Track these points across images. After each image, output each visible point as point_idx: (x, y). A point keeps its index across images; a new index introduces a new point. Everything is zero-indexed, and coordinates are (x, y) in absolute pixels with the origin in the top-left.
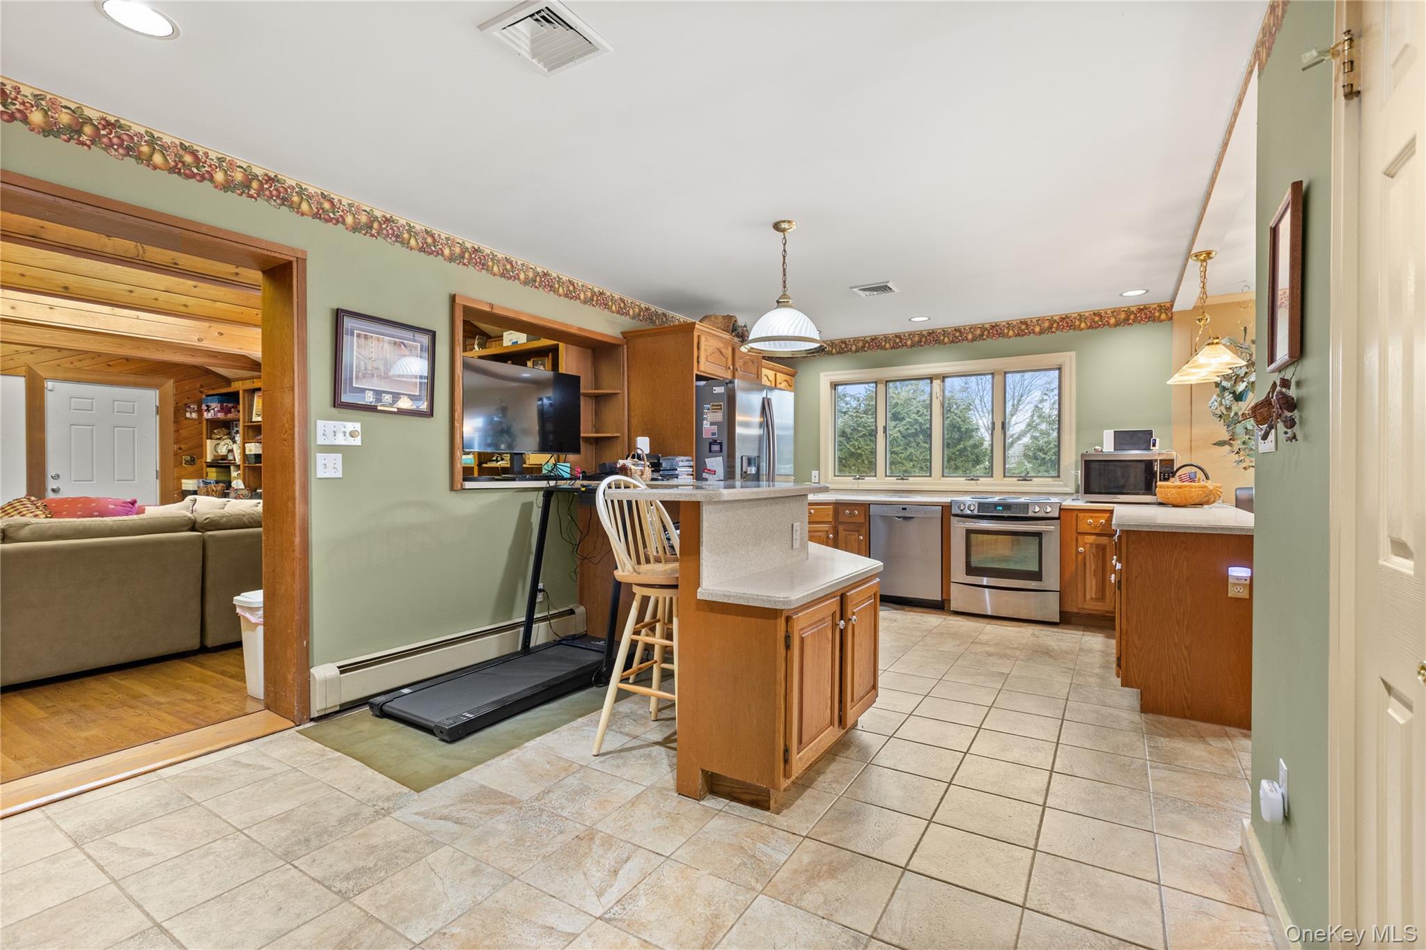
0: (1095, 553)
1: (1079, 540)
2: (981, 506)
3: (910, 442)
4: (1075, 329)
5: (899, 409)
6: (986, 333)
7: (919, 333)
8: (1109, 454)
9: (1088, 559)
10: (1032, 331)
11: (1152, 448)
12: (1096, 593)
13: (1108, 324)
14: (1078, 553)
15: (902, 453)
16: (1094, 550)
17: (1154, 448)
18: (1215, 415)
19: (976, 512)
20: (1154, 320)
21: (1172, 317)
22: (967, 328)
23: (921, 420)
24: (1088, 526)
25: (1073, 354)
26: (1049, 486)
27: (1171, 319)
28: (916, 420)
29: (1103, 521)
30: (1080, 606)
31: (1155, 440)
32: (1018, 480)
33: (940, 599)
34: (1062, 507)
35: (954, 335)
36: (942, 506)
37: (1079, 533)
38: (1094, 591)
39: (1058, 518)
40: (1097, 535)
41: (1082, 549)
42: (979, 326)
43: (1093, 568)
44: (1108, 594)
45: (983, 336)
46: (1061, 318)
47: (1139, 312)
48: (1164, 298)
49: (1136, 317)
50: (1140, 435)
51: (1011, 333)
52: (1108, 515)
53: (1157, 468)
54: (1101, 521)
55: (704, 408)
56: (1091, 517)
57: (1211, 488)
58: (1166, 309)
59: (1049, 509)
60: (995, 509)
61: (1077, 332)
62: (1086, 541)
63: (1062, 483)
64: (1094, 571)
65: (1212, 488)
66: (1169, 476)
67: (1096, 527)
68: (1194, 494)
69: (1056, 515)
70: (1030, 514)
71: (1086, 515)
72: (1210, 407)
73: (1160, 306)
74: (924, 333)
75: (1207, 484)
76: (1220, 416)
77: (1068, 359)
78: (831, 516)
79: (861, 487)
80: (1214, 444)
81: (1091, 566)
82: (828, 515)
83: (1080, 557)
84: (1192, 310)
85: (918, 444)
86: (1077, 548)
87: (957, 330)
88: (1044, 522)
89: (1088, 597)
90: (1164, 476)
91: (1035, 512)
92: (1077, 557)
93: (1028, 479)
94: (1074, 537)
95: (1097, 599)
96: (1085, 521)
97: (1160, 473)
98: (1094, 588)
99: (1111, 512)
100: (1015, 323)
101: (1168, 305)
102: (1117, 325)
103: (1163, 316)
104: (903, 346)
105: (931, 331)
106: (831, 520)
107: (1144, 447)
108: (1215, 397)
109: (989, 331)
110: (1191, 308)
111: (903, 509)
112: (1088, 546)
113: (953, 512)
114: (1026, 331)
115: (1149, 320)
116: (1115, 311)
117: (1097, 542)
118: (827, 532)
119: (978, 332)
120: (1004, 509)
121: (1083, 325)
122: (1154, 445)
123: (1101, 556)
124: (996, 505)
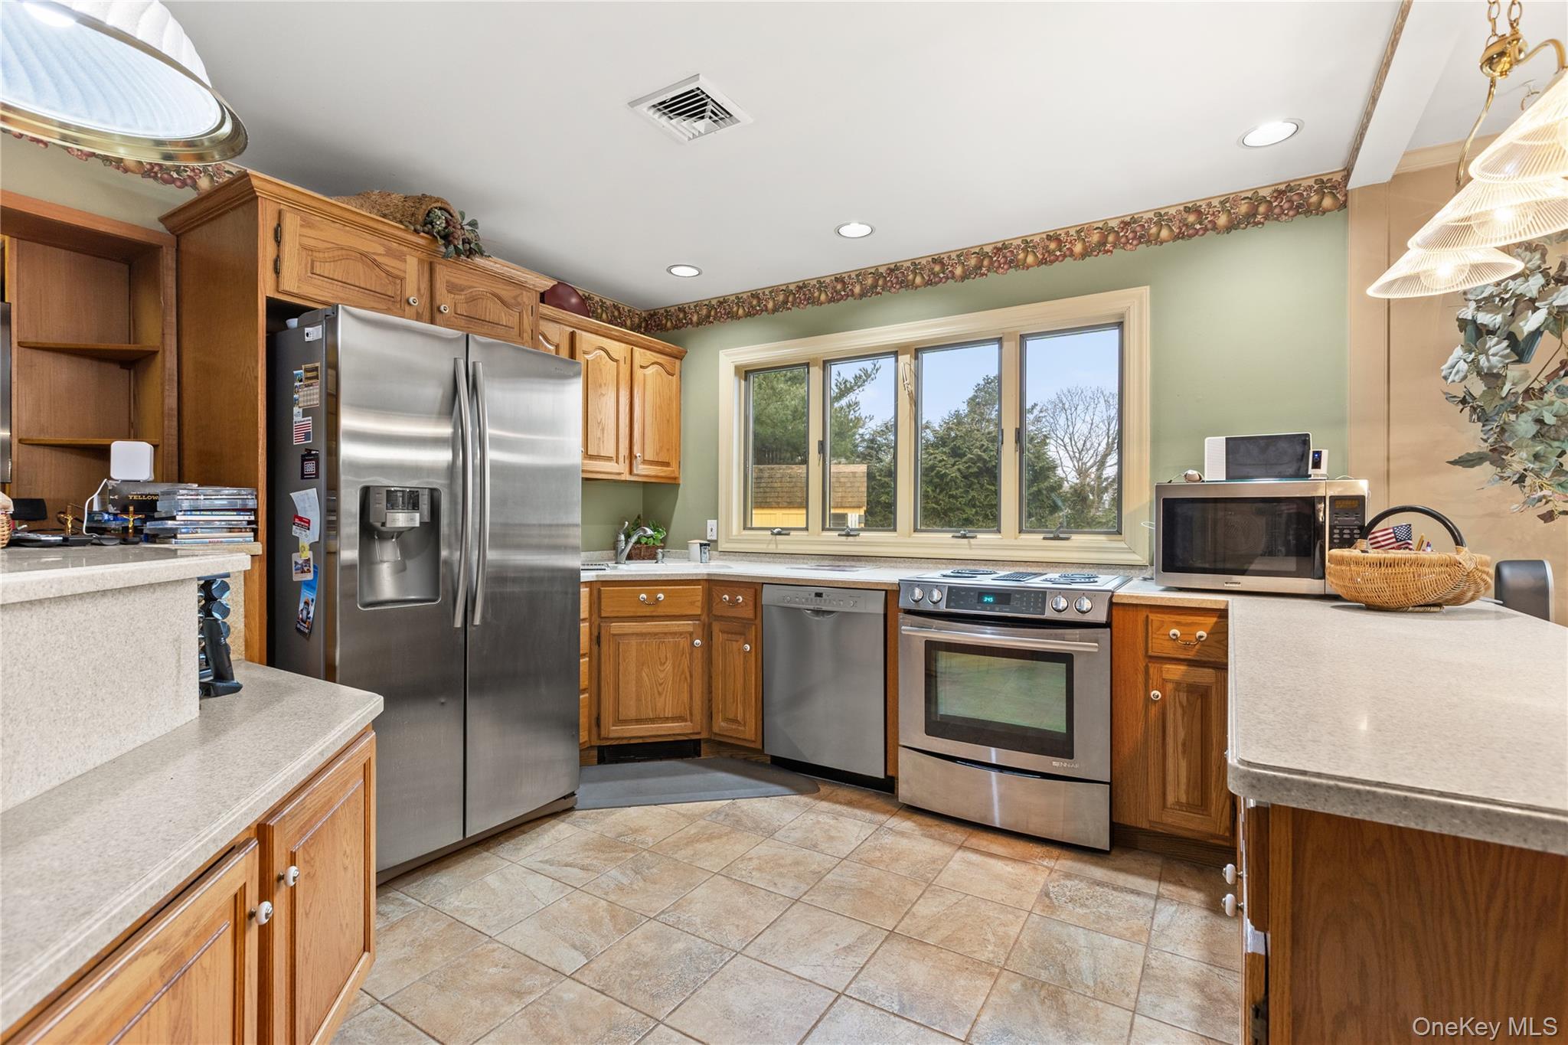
0: (1185, 704)
1: (1151, 671)
2: (955, 594)
3: (972, 483)
4: (1149, 242)
5: (959, 442)
6: (986, 263)
7: (873, 270)
8: (1214, 485)
9: (1170, 716)
10: (1068, 253)
11: (1311, 471)
12: (1187, 793)
13: (1215, 227)
14: (1148, 698)
15: (962, 497)
16: (1183, 697)
17: (1317, 471)
18: (1450, 397)
19: (943, 608)
20: (1308, 212)
21: (1345, 201)
22: (954, 256)
23: (985, 456)
24: (1170, 644)
25: (1145, 290)
26: (1100, 550)
27: (1344, 205)
28: (980, 458)
29: (1204, 634)
30: (1153, 817)
31: (1319, 453)
32: (1044, 539)
33: (882, 776)
34: (1114, 600)
35: (931, 270)
36: (886, 591)
37: (1151, 657)
38: (1183, 787)
39: (1108, 625)
40: (1191, 663)
41: (1157, 693)
42: (973, 251)
43: (1182, 734)
44: (1214, 795)
45: (980, 268)
46: (1122, 222)
47: (1276, 198)
48: (1331, 165)
49: (1270, 208)
50: (1283, 445)
51: (1030, 259)
52: (1215, 620)
53: (1324, 514)
54: (1199, 633)
55: (293, 378)
56: (1178, 624)
57: (1469, 566)
58: (1334, 187)
59: (1086, 604)
60: (980, 600)
61: (1153, 248)
62: (1166, 676)
63: (1124, 546)
64: (1184, 745)
65: (1473, 566)
66: (1352, 534)
67: (1187, 646)
68: (1426, 579)
69: (1102, 618)
70: (1049, 614)
71: (1167, 618)
72: (1446, 378)
73: (1320, 181)
74: (882, 270)
75: (1458, 558)
76: (1464, 401)
77: (1135, 302)
78: (699, 604)
79: (782, 548)
80: (1454, 463)
81: (1178, 731)
82: (692, 603)
83: (1154, 711)
84: (1389, 184)
85: (982, 486)
86: (1147, 691)
87: (937, 260)
88: (1077, 631)
89: (1171, 799)
90: (1341, 533)
91: (1059, 611)
92: (1146, 707)
93: (1061, 536)
94: (1141, 666)
95: (1189, 807)
96: (1162, 631)
97: (1332, 528)
98: (1183, 780)
99: (1223, 614)
100: (1037, 239)
101: (1338, 177)
102: (1230, 227)
103: (1327, 202)
104: (847, 296)
105: (892, 266)
106: (699, 612)
107: (1291, 471)
108: (1458, 352)
109: (991, 257)
110: (1387, 178)
111: (819, 595)
112: (1170, 687)
113: (901, 605)
114: (1058, 253)
115: (1298, 213)
116: (1227, 201)
117: (1190, 680)
118: (691, 634)
119: (973, 262)
120: (997, 602)
121: (1164, 233)
122: (1317, 465)
123: (1198, 711)
124: (981, 592)
